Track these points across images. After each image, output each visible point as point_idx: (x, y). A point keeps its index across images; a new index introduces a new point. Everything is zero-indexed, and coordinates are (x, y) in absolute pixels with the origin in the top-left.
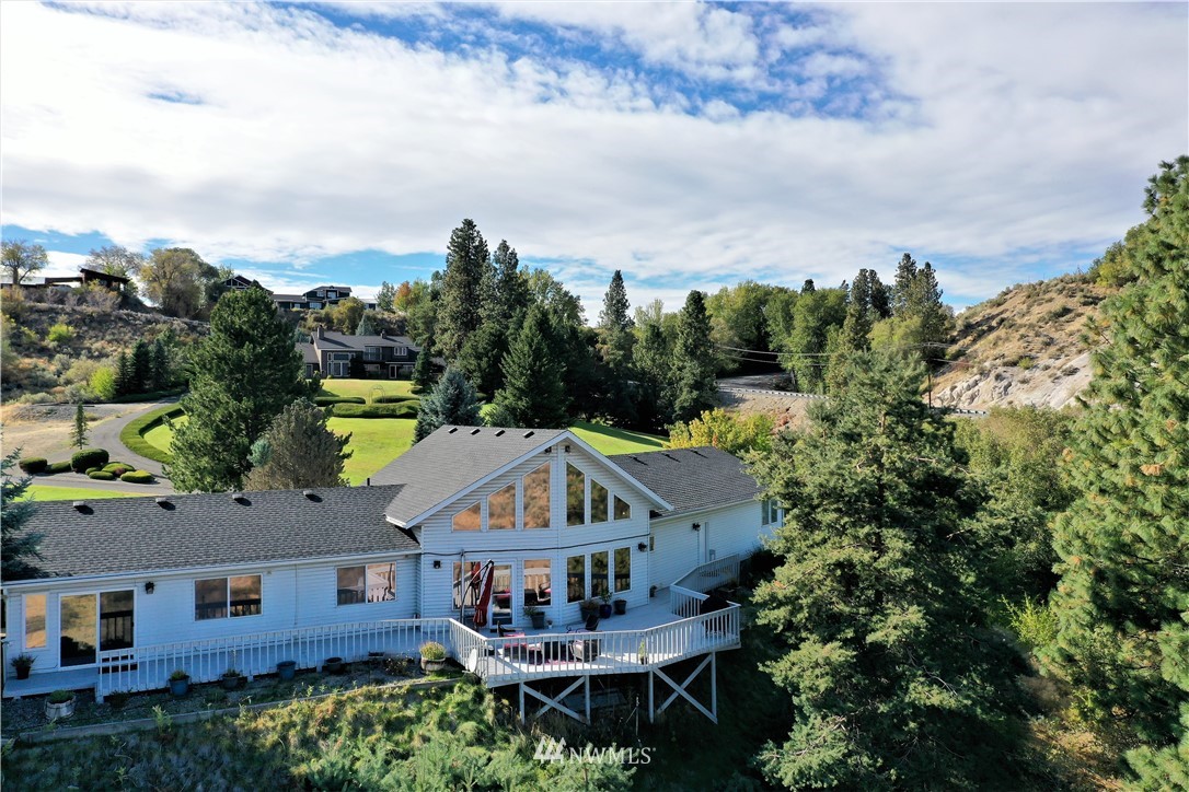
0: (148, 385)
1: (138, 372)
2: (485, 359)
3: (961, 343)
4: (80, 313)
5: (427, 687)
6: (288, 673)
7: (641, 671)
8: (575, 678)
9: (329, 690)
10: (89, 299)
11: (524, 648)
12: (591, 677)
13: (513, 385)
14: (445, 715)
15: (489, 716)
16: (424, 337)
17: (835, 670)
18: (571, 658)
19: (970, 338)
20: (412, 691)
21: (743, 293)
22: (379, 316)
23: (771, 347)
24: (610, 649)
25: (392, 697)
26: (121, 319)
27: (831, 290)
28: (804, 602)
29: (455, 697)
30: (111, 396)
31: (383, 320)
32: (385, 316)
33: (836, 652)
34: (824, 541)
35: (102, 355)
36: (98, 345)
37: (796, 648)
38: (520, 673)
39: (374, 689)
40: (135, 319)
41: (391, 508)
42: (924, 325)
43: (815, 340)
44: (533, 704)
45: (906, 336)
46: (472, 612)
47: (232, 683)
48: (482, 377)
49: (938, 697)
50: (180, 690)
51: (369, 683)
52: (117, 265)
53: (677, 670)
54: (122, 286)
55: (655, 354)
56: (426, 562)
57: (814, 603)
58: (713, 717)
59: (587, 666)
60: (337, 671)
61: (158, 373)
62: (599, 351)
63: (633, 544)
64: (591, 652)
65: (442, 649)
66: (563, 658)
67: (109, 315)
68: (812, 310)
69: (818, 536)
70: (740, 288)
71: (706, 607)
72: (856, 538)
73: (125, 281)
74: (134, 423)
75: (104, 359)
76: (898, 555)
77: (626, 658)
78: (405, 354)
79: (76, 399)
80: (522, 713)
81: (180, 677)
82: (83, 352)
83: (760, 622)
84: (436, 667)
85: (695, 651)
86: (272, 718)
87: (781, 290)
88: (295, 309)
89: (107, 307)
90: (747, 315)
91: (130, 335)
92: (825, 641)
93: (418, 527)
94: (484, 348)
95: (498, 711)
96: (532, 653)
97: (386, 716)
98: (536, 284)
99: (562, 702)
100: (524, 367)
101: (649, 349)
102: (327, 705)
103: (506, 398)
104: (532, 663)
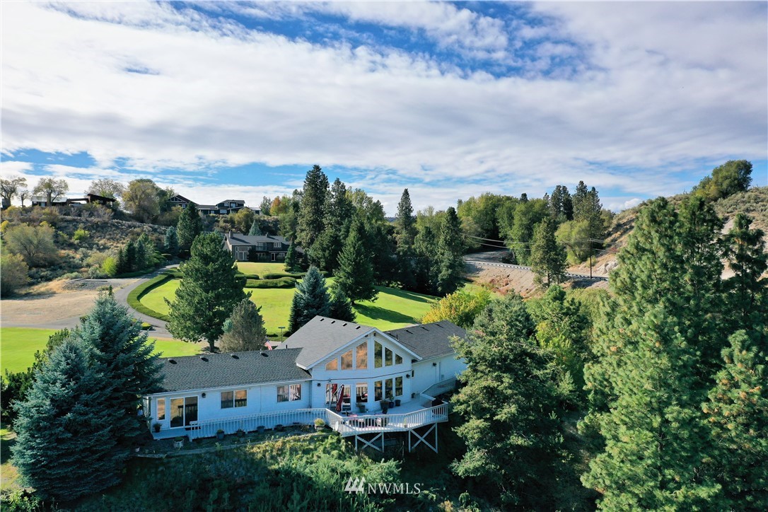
0: (134, 267)
1: (129, 260)
2: (327, 251)
3: (613, 236)
4: (91, 222)
5: (318, 437)
6: (262, 431)
7: (405, 430)
8: (378, 433)
9: (279, 438)
10: (95, 213)
11: (357, 421)
12: (384, 433)
13: (344, 271)
14: (325, 448)
15: (343, 448)
16: (290, 233)
17: (482, 431)
18: (376, 425)
19: (619, 233)
20: (312, 438)
21: (484, 200)
22: (262, 219)
23: (500, 236)
24: (392, 421)
25: (304, 441)
26: (114, 225)
27: (538, 200)
28: (471, 403)
29: (330, 441)
30: (114, 274)
31: (264, 221)
32: (266, 219)
33: (481, 423)
34: (481, 377)
35: (105, 248)
36: (102, 242)
37: (468, 421)
38: (355, 431)
39: (297, 437)
40: (122, 225)
41: (298, 359)
42: (591, 226)
43: (526, 232)
44: (361, 444)
45: (579, 232)
46: (335, 405)
47: (240, 434)
48: (326, 262)
49: (520, 441)
50: (221, 436)
51: (295, 435)
52: (108, 190)
53: (420, 430)
54: (111, 203)
55: (428, 244)
56: (314, 384)
57: (475, 403)
58: (436, 450)
59: (383, 428)
60: (281, 430)
61: (140, 260)
62: (395, 238)
63: (404, 375)
64: (384, 423)
65: (323, 421)
66: (373, 425)
67: (107, 223)
68: (524, 214)
69: (479, 375)
70: (482, 196)
71: (434, 403)
72: (492, 377)
73: (113, 200)
74: (133, 292)
75: (107, 251)
76: (507, 385)
77: (398, 425)
78: (280, 246)
79: (95, 275)
80: (356, 448)
81: (220, 432)
82: (94, 246)
83: (454, 411)
84: (321, 429)
85: (429, 422)
86: (259, 448)
87: (508, 198)
88: (211, 215)
89: (106, 218)
90: (487, 214)
91: (120, 235)
92: (478, 419)
93: (311, 369)
94: (327, 245)
95: (346, 446)
96: (360, 423)
97: (302, 448)
98: (356, 198)
99: (372, 443)
100: (350, 260)
101: (424, 241)
102: (279, 444)
103: (340, 278)
104: (360, 427)
